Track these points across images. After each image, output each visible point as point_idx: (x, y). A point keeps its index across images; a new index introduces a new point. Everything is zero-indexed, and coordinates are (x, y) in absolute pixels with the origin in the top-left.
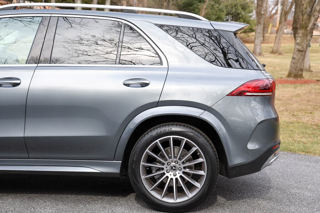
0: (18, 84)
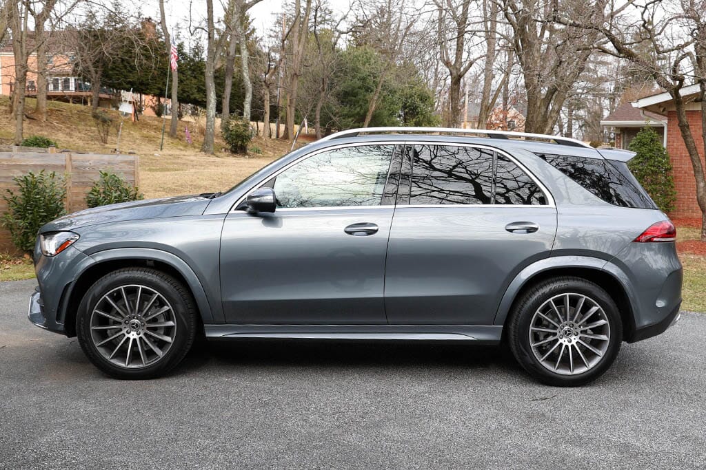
0: (376, 231)
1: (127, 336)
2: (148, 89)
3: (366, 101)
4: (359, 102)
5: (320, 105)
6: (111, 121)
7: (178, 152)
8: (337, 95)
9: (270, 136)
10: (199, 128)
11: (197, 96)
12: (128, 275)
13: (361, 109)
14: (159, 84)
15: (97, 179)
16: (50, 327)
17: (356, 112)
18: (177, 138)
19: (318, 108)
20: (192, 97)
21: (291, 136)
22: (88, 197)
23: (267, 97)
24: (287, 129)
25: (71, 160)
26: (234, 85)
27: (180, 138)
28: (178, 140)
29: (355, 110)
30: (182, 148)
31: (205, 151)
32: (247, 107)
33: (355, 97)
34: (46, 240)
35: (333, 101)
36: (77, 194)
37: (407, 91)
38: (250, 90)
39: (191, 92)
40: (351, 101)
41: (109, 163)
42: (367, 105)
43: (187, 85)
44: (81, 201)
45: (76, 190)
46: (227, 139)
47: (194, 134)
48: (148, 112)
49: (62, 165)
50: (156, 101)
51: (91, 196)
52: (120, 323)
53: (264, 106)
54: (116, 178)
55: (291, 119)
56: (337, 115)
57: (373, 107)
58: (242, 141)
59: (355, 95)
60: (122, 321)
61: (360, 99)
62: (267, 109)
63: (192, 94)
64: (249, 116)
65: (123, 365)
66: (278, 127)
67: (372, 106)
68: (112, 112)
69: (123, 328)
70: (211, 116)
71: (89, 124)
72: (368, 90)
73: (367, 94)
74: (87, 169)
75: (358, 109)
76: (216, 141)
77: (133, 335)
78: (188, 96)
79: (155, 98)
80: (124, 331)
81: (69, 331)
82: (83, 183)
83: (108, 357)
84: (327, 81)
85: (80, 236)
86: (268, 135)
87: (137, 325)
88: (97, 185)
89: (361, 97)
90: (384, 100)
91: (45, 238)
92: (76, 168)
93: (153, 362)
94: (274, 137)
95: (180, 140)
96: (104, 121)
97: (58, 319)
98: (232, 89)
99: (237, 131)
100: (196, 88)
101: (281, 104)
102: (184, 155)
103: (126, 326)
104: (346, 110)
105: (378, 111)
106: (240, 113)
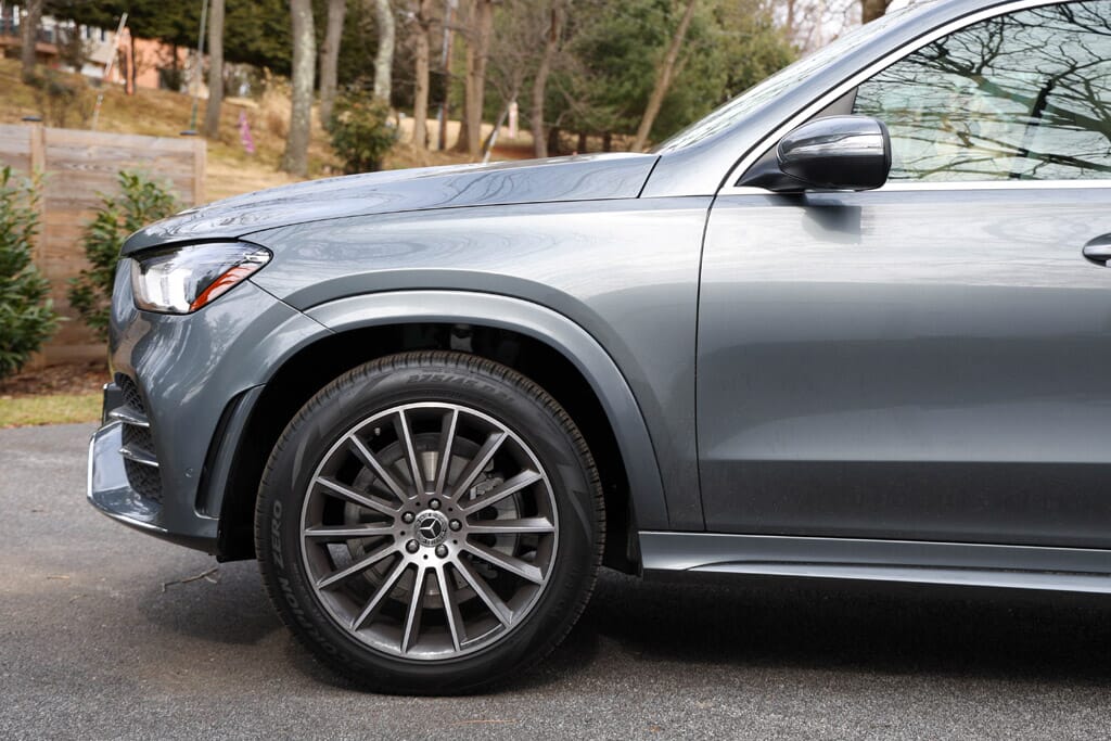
1: (409, 558)
2: (149, 24)
3: (648, 67)
4: (627, 69)
5: (544, 72)
6: (72, 93)
7: (224, 171)
8: (582, 51)
9: (427, 142)
10: (270, 118)
11: (264, 45)
12: (420, 374)
13: (635, 85)
14: (176, 14)
15: (112, 192)
16: (175, 530)
17: (623, 91)
18: (220, 140)
19: (541, 81)
20: (252, 47)
21: (475, 146)
22: (87, 237)
23: (423, 52)
24: (465, 129)
25: (43, 141)
26: (347, 22)
27: (228, 141)
28: (221, 144)
29: (621, 85)
30: (233, 161)
31: (288, 171)
32: (383, 70)
33: (620, 56)
34: (151, 273)
35: (573, 63)
36: (56, 231)
37: (737, 48)
38: (391, 30)
39: (249, 36)
40: (611, 66)
41: (134, 157)
42: (650, 74)
43: (240, 18)
44: (63, 249)
45: (53, 220)
46: (336, 144)
47: (257, 133)
48: (149, 80)
49: (22, 155)
50: (168, 54)
51: (97, 232)
52: (389, 520)
53: (414, 72)
54: (155, 192)
55: (475, 108)
56: (585, 98)
57: (664, 79)
58: (373, 150)
59: (621, 53)
60: (396, 513)
61: (632, 62)
62: (423, 80)
63: (252, 40)
64: (387, 93)
65: (394, 649)
66: (443, 126)
67: (662, 77)
68: (67, 75)
69: (396, 534)
70: (304, 88)
71: (16, 100)
72: (651, 39)
73: (649, 49)
74: (82, 167)
75: (628, 85)
76: (311, 150)
77: (426, 558)
78: (243, 45)
79: (166, 48)
80: (400, 546)
81: (233, 543)
82: (72, 201)
83: (349, 625)
84: (561, 14)
85: (271, 254)
86: (421, 140)
87: (437, 528)
88: (111, 206)
89: (631, 56)
90: (688, 66)
91: (144, 271)
92: (55, 164)
93: (484, 641)
94: (434, 146)
95: (227, 144)
96: (56, 93)
97: (202, 502)
98: (344, 33)
99: (359, 127)
100: (260, 28)
101: (451, 69)
102: (242, 178)
103: (404, 527)
104: (600, 87)
105: (676, 90)
106: (366, 83)
